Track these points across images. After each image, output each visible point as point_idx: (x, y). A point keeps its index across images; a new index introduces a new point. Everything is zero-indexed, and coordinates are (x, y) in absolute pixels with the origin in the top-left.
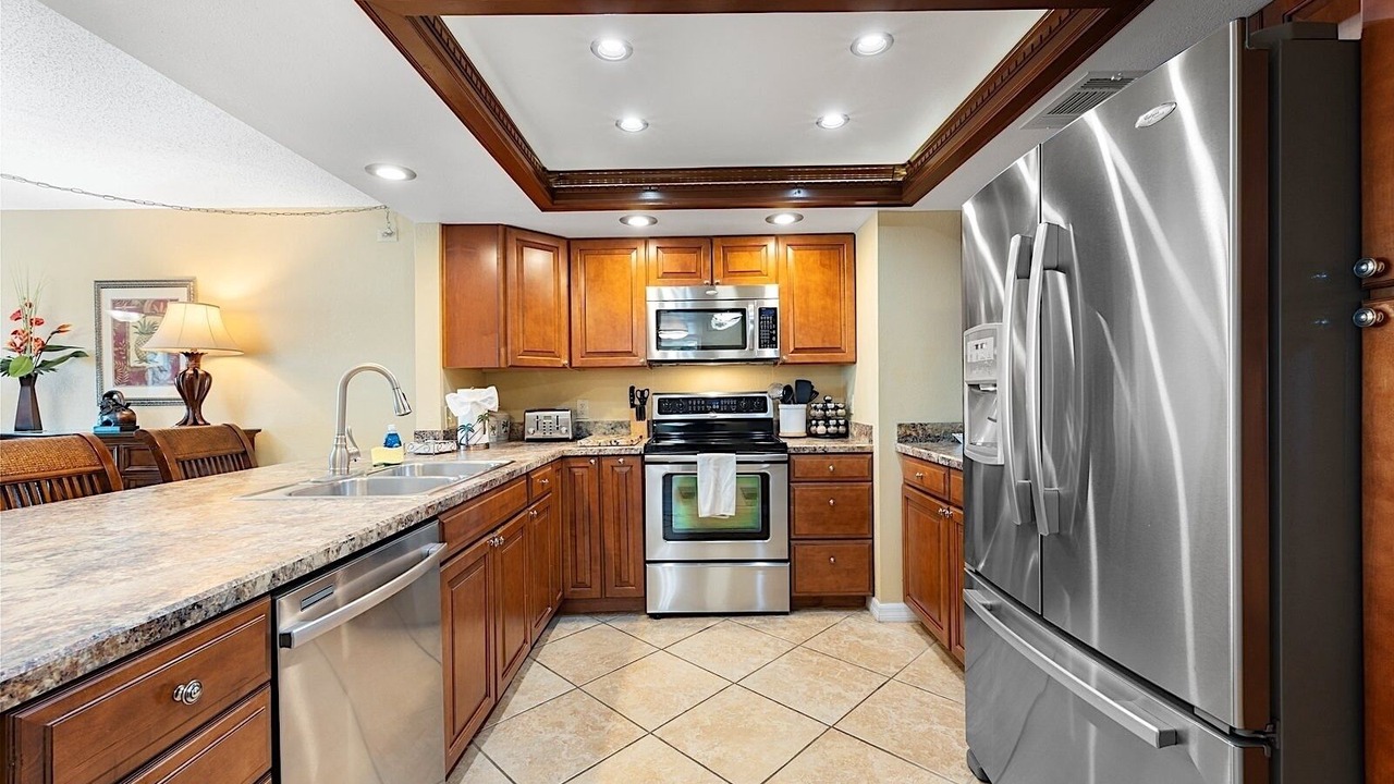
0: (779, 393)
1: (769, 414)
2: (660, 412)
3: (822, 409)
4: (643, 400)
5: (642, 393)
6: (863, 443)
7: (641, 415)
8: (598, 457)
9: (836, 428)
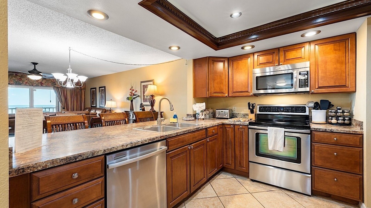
0: (312, 105)
1: (307, 113)
2: (260, 111)
3: (334, 112)
4: (253, 107)
5: (253, 105)
6: (357, 129)
7: (252, 112)
8: (234, 125)
9: (343, 121)
